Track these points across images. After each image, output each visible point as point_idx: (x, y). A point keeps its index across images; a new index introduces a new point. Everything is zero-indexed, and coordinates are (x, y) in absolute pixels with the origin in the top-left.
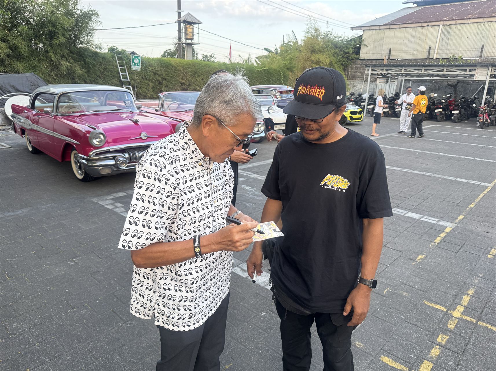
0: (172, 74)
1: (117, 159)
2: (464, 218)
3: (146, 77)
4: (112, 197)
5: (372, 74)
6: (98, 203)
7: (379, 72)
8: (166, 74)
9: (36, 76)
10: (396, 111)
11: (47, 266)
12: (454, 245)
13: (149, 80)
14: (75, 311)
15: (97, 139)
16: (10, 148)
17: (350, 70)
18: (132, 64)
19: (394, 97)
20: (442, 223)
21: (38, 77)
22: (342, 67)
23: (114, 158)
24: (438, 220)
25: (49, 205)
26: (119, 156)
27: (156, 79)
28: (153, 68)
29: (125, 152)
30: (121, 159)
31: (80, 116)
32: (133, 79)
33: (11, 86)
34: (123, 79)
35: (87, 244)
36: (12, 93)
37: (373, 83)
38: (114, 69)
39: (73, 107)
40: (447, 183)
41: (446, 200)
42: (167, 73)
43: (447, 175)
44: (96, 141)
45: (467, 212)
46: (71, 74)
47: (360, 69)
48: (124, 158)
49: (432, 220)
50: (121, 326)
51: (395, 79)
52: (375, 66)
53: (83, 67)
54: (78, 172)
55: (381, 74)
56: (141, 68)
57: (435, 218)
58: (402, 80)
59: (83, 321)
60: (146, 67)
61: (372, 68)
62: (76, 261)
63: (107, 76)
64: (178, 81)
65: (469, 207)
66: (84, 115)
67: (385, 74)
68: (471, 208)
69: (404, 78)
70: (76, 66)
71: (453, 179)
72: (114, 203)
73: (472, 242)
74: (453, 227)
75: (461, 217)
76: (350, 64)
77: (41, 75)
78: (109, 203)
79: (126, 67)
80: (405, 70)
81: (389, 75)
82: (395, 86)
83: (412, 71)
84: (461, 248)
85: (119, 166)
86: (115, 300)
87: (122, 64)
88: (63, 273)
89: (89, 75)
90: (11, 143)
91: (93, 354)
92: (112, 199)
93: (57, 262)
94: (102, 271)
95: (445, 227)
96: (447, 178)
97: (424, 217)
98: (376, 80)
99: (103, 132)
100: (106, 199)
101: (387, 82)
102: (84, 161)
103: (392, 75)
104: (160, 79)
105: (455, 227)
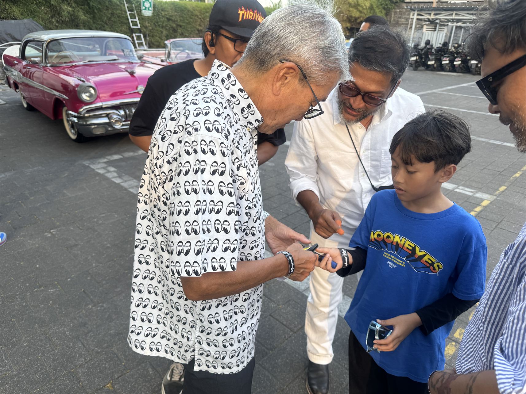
0: (187, 20)
1: (111, 116)
2: (506, 189)
3: (159, 23)
4: (105, 160)
5: (418, 19)
6: (90, 167)
7: (426, 17)
8: (181, 20)
9: (35, 22)
10: (443, 64)
11: (21, 237)
12: (489, 222)
13: (163, 27)
14: (42, 291)
15: (87, 93)
16: (5, 104)
17: (393, 16)
18: (143, 8)
19: (441, 47)
20: (479, 195)
21: (37, 24)
22: (384, 12)
23: (107, 115)
24: (475, 191)
25: (35, 169)
26: (113, 113)
27: (170, 25)
28: (166, 13)
29: (120, 109)
30: (115, 117)
31: (71, 67)
32: (144, 26)
33: (7, 34)
34: (133, 26)
35: (69, 213)
36: (9, 42)
37: (419, 31)
38: (122, 14)
39: (66, 57)
40: (492, 148)
41: (487, 168)
42: (182, 18)
43: (493, 138)
44: (86, 96)
45: (510, 182)
46: (74, 20)
47: (405, 14)
48: (118, 115)
49: (468, 192)
50: (91, 309)
51: (444, 25)
52: (421, 10)
53: (86, 12)
54: (71, 131)
55: (428, 19)
56: (153, 13)
57: (471, 189)
58: (453, 27)
59: (49, 301)
60: (159, 12)
61: (419, 13)
62: (54, 233)
63: (115, 22)
64: (195, 28)
65: (514, 176)
66: (75, 66)
67: (432, 19)
68: (516, 178)
69: (455, 24)
70: (78, 11)
71: (500, 144)
72: (107, 167)
73: (512, 218)
74: (492, 200)
75: (502, 188)
76: (394, 8)
77: (41, 22)
78: (102, 166)
79: (135, 12)
80: (456, 14)
81: (438, 21)
82: (444, 35)
83: (464, 16)
84: (498, 225)
85: (113, 124)
86: (89, 278)
87: (131, 8)
88: (37, 245)
89: (95, 21)
90: (7, 99)
91: (54, 340)
92: (105, 163)
93: (33, 233)
94: (80, 245)
95: (482, 200)
96: (492, 141)
97: (459, 188)
98: (422, 27)
99: (94, 86)
100: (99, 163)
101: (435, 30)
102: (75, 120)
103: (441, 21)
104: (174, 25)
105: (494, 200)
